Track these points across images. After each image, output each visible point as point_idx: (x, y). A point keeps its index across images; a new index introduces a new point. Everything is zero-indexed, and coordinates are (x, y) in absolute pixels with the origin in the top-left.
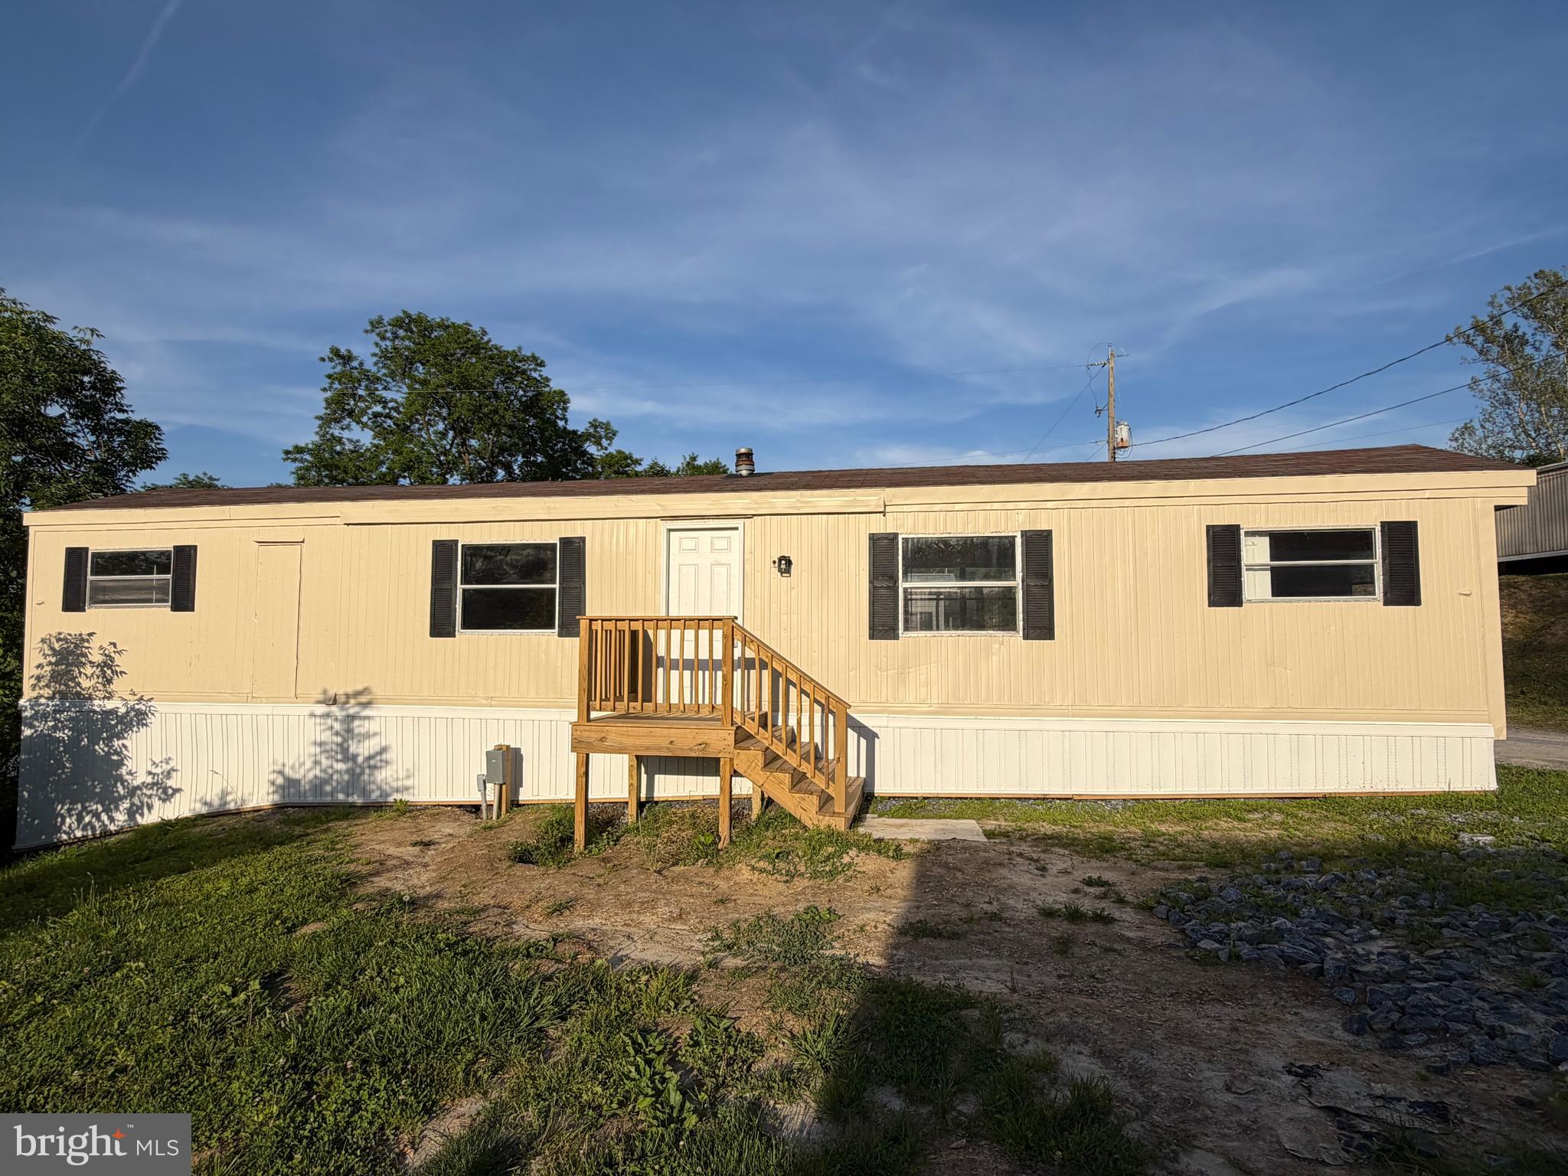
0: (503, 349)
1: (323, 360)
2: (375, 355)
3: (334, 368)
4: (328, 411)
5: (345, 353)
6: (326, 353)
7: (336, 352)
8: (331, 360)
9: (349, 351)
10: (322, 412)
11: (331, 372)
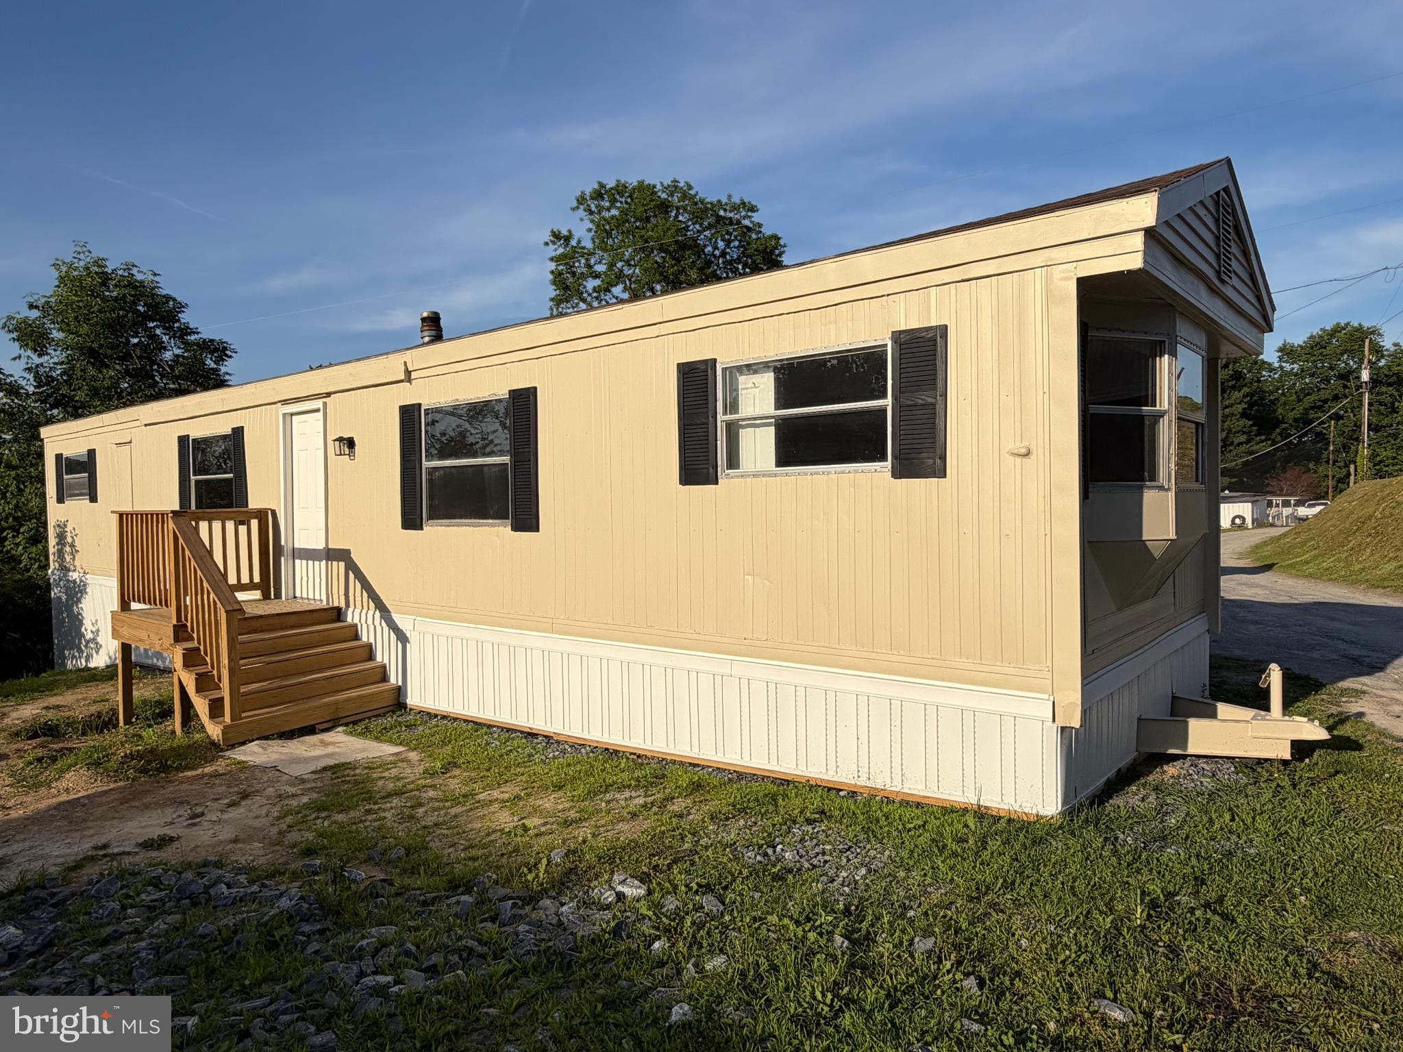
0: (707, 200)
1: (547, 244)
2: (590, 230)
3: (556, 250)
4: (558, 292)
5: (566, 233)
6: (547, 237)
7: (556, 236)
8: (554, 243)
9: (570, 231)
10: (553, 294)
11: (553, 254)
